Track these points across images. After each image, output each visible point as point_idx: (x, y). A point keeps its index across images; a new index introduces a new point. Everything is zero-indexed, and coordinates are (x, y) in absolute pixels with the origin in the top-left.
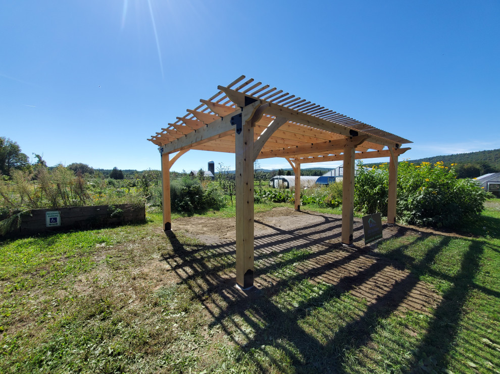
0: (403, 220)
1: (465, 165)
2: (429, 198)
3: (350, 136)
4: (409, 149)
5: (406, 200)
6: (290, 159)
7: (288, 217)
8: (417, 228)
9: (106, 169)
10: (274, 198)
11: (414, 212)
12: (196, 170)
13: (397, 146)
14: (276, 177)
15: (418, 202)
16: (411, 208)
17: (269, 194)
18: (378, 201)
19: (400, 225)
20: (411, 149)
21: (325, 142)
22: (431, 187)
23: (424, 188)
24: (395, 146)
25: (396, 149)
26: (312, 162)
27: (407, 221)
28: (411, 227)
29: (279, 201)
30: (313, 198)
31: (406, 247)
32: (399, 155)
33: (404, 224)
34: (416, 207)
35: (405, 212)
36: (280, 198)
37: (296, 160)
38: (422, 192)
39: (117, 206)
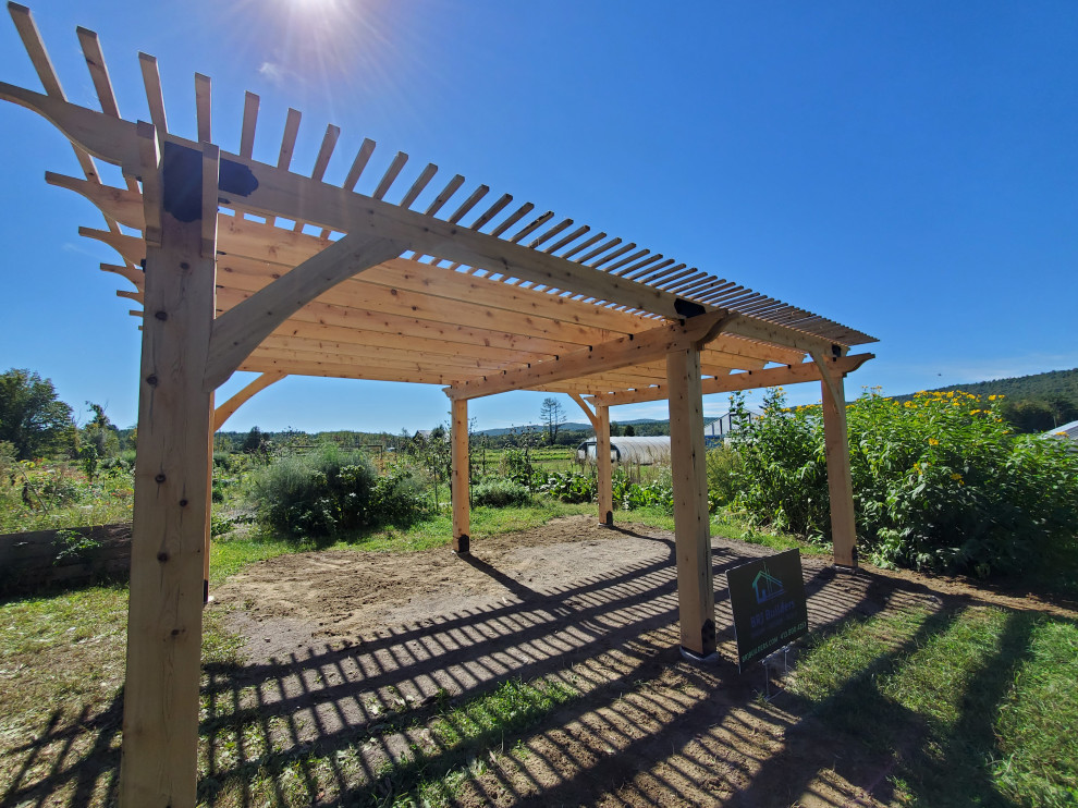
0: (880, 553)
1: (1016, 403)
2: (944, 491)
3: (676, 316)
4: (870, 356)
5: (882, 499)
6: (582, 396)
7: (573, 545)
8: (924, 581)
9: (242, 432)
10: (565, 490)
11: (907, 532)
12: (428, 429)
13: (836, 350)
14: (591, 440)
15: (916, 503)
16: (897, 520)
17: (554, 482)
18: (809, 500)
19: (871, 568)
20: (873, 356)
21: (621, 340)
22: (946, 464)
23: (924, 465)
24: (830, 351)
25: (835, 359)
26: (633, 401)
27: (890, 557)
28: (907, 575)
29: (576, 500)
30: (654, 490)
31: (887, 664)
32: (845, 375)
33: (885, 564)
34: (911, 518)
35: (882, 532)
36: (579, 490)
37: (601, 399)
38: (920, 478)
39: (85, 532)
